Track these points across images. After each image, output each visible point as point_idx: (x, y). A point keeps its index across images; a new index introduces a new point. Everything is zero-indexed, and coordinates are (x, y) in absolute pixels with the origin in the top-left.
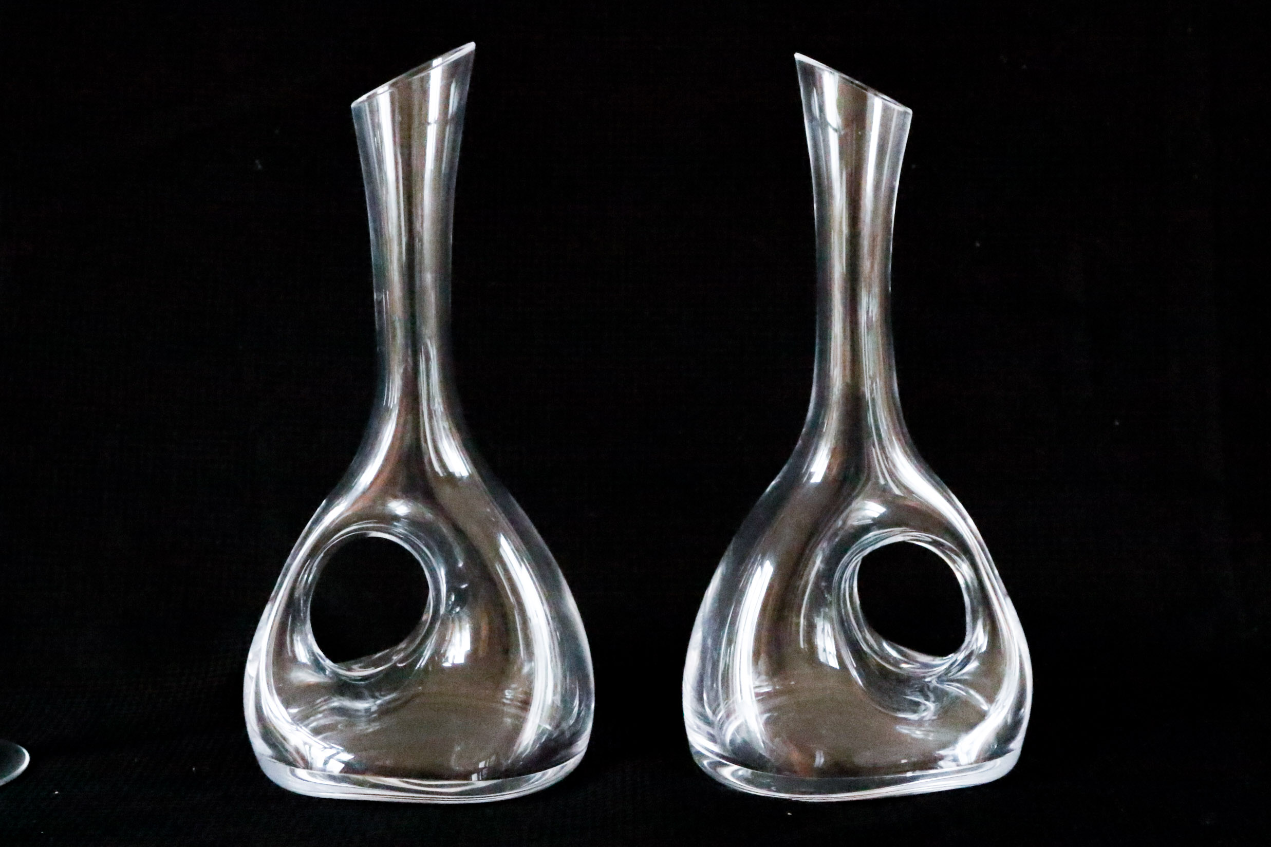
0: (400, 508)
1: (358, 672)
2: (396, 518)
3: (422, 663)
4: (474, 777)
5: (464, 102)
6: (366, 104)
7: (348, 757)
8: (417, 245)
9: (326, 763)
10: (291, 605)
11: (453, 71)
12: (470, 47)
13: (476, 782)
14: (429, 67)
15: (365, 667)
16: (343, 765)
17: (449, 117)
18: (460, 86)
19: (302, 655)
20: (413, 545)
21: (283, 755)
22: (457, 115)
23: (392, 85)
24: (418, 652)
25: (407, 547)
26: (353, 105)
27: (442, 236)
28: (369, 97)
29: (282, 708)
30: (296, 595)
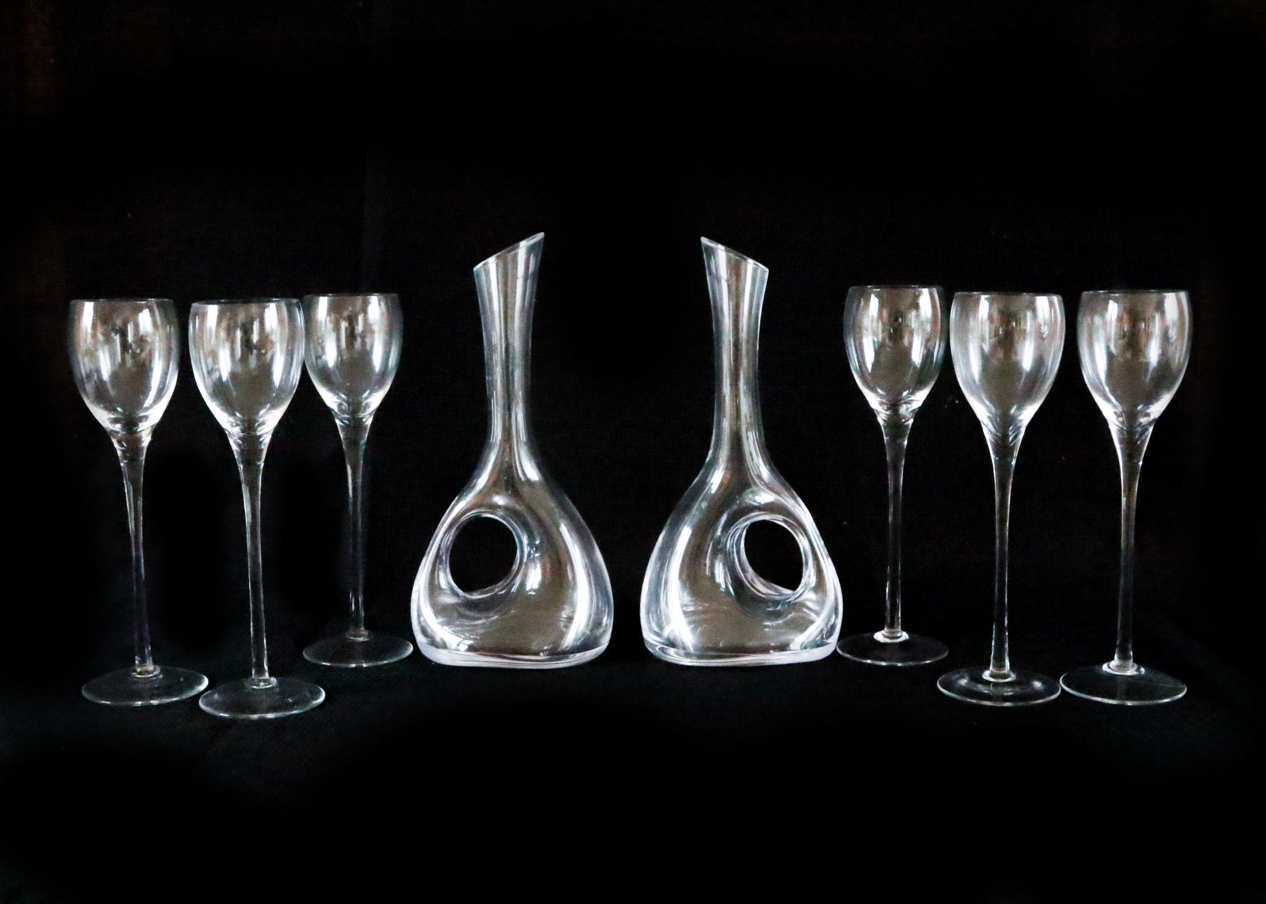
0: (500, 500)
1: (476, 596)
2: (499, 507)
3: (514, 589)
4: (542, 654)
5: (538, 267)
6: (482, 269)
7: (470, 642)
8: (511, 350)
9: (458, 645)
10: (438, 556)
11: (531, 249)
12: (540, 236)
13: (542, 657)
14: (518, 247)
15: (481, 594)
16: (467, 647)
17: (530, 274)
18: (536, 256)
19: (443, 584)
20: (508, 522)
21: (433, 643)
22: (533, 274)
23: (498, 258)
24: (510, 585)
25: (505, 523)
26: (475, 269)
27: (525, 343)
28: (484, 264)
29: (433, 615)
30: (441, 553)
